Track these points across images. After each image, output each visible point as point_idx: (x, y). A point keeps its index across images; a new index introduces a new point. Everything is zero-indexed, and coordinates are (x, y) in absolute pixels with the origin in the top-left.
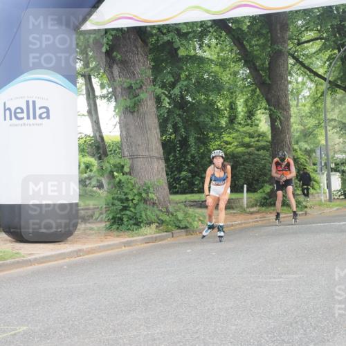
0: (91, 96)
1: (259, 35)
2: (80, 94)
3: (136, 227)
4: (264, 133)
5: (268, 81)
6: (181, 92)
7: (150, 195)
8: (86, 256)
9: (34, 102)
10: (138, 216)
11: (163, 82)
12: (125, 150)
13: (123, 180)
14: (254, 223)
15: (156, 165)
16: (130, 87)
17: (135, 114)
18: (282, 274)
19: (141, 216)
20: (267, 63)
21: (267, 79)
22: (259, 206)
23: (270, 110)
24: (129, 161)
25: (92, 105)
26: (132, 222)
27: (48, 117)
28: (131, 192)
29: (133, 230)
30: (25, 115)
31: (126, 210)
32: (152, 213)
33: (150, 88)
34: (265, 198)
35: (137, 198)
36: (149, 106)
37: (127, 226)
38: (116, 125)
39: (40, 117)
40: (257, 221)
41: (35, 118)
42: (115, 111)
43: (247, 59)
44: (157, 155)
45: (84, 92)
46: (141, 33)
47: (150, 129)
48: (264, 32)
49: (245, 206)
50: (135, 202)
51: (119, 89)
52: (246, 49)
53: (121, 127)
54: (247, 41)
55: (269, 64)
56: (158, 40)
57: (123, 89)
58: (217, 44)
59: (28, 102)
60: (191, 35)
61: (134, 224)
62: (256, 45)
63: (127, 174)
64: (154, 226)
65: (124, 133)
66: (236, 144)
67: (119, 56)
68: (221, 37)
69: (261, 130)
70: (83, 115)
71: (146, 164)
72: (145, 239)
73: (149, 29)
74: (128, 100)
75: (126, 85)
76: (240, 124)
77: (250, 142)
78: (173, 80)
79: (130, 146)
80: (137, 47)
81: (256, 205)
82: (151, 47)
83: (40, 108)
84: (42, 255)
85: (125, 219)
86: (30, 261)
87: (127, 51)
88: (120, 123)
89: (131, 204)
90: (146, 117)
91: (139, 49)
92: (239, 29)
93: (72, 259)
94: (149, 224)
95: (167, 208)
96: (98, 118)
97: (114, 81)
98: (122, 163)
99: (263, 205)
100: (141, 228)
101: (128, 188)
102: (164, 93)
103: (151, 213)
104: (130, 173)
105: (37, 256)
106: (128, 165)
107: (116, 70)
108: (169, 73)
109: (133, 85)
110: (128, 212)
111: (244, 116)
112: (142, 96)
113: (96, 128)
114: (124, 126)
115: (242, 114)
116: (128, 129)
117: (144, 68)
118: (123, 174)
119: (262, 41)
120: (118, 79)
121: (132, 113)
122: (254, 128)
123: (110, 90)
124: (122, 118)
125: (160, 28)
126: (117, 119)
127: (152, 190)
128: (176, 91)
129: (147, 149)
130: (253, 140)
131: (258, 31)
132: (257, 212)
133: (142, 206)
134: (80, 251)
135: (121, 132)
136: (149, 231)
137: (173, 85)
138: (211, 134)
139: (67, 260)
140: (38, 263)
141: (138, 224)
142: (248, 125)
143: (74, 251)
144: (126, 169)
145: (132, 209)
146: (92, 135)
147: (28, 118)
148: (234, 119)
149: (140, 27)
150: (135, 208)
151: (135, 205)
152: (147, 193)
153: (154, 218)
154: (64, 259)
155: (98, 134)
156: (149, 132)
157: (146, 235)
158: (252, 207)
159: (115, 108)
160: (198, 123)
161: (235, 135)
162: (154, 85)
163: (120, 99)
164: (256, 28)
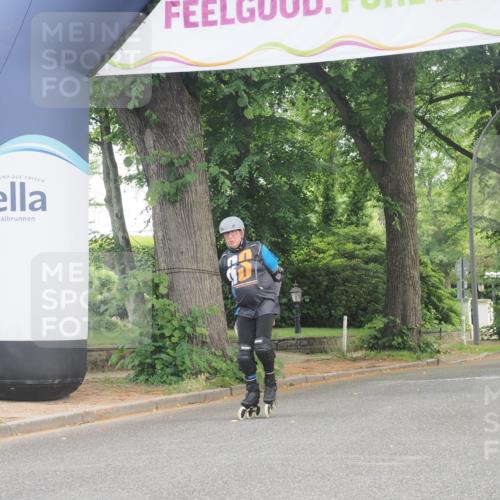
0: (111, 176)
1: (370, 86)
2: (94, 173)
3: (174, 378)
4: (377, 237)
5: (383, 158)
6: (250, 172)
7: (198, 329)
8: (97, 423)
9: (23, 185)
10: (178, 363)
11: (222, 156)
12: (161, 260)
13: (157, 306)
14: (358, 375)
15: (207, 283)
16: (171, 164)
17: (178, 205)
18: (395, 454)
19: (184, 362)
20: (381, 129)
21: (382, 155)
22: (366, 349)
23: (386, 202)
24: (166, 277)
25: (113, 190)
26: (169, 370)
27: (43, 208)
28: (169, 325)
29: (170, 384)
30: (8, 204)
31: (160, 352)
32: (200, 358)
33: (202, 165)
34: (376, 337)
35: (177, 334)
36: (199, 194)
37: (162, 377)
38: (149, 221)
39: (32, 207)
40: (362, 373)
41: (23, 208)
42: (146, 199)
43: (352, 123)
44: (210, 269)
45: (101, 169)
46: (189, 82)
47: (200, 229)
48: (378, 82)
49: (345, 349)
50: (174, 340)
51: (153, 167)
52: (350, 108)
53: (155, 225)
54: (351, 96)
55: (385, 131)
56: (215, 92)
57: (160, 166)
58: (306, 99)
59: (13, 185)
60: (267, 86)
61: (172, 375)
62: (365, 102)
63: (163, 296)
64: (202, 377)
65: (160, 234)
66: (332, 252)
67: (154, 117)
68: (312, 88)
69: (372, 232)
70: (99, 205)
71: (193, 281)
72: (189, 397)
73: (202, 76)
74: (167, 183)
75: (164, 161)
76: (340, 222)
77: (355, 250)
78: (237, 153)
79: (169, 254)
80: (182, 103)
81: (361, 348)
82: (206, 102)
83: (32, 194)
84: (28, 420)
85: (158, 367)
86: (10, 428)
87: (166, 109)
88: (154, 219)
89: (168, 343)
90: (194, 209)
91: (186, 106)
92: (340, 77)
93: (74, 427)
94: (196, 374)
95: (223, 350)
96: (121, 211)
97: (146, 153)
98: (156, 281)
99: (371, 348)
100: (183, 380)
101: (164, 318)
102: (223, 173)
103: (198, 357)
104: (167, 296)
105: (22, 421)
106: (166, 284)
107: (149, 138)
108: (231, 142)
109: (175, 161)
110: (163, 356)
111: (346, 210)
112: (189, 177)
113: (117, 225)
114: (160, 223)
115: (344, 206)
116: (166, 228)
117: (192, 135)
118: (157, 298)
119: (374, 96)
120: (152, 151)
121: (173, 203)
122: (361, 229)
123: (141, 167)
124: (157, 210)
125: (219, 75)
126: (151, 212)
127: (200, 321)
128: (243, 171)
129: (195, 258)
130: (359, 247)
131: (368, 81)
132: (363, 359)
133: (185, 346)
134: (87, 414)
135: (155, 232)
136: (195, 385)
137: (238, 161)
138: (294, 237)
139: (67, 428)
140: (22, 433)
141: (178, 374)
142: (352, 224)
143: (79, 415)
144: (163, 290)
145: (168, 351)
146: (111, 236)
147: (13, 208)
148: (331, 214)
149: (187, 73)
150: (174, 349)
151: (175, 345)
152: (193, 327)
153: (203, 365)
154: (63, 425)
155: (120, 235)
156: (198, 233)
157: (190, 391)
158: (355, 350)
159: (148, 195)
160: (275, 220)
161: (330, 239)
162: (208, 161)
163: (155, 182)
164: (365, 76)
